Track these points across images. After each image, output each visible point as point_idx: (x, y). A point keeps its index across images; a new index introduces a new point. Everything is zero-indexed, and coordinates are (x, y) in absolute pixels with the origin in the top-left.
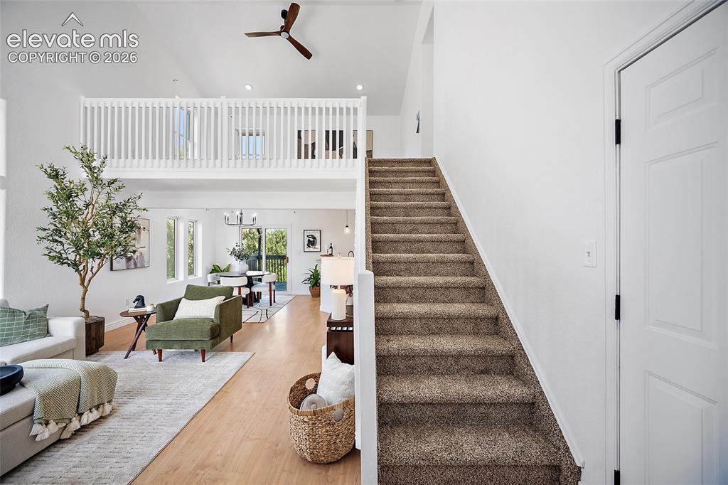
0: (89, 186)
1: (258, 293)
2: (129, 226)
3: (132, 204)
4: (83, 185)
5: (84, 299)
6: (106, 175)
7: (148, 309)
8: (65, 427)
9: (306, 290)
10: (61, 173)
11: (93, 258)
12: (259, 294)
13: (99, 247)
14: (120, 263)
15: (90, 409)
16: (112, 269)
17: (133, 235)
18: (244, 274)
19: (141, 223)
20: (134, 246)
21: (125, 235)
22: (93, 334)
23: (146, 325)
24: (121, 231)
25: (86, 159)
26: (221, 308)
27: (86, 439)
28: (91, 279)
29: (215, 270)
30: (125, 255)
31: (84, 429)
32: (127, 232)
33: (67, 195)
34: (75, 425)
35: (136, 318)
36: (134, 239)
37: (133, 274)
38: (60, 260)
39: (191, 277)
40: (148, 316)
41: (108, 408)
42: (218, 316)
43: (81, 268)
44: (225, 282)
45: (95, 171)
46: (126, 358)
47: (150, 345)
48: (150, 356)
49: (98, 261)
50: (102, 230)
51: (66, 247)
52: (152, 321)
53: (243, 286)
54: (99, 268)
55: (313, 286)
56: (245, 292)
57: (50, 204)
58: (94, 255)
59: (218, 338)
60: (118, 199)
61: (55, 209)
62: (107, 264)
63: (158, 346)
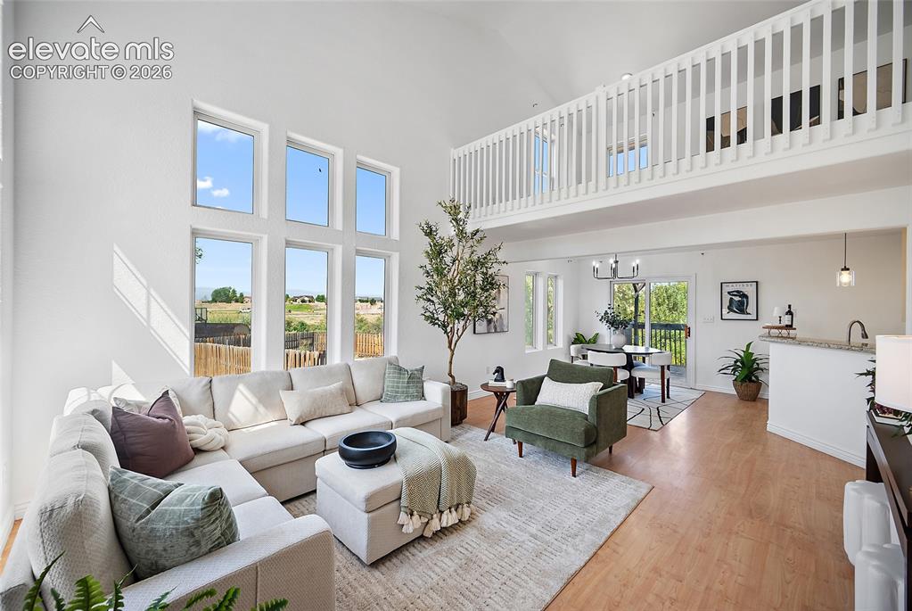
0: (456, 241)
1: (640, 379)
2: (490, 283)
3: (492, 257)
4: (452, 240)
5: (451, 363)
6: (469, 229)
7: (508, 384)
8: (428, 523)
9: (726, 385)
10: (434, 229)
11: (458, 319)
12: (642, 381)
13: (462, 307)
14: (482, 326)
15: (450, 508)
16: (474, 333)
17: (494, 292)
18: (619, 350)
19: (500, 280)
20: (494, 307)
21: (486, 294)
22: (458, 403)
23: (505, 404)
24: (482, 289)
25: (454, 211)
26: (598, 401)
27: (445, 547)
28: (457, 341)
29: (578, 339)
30: (486, 317)
31: (444, 532)
32: (487, 290)
33: (437, 252)
34: (435, 525)
35: (496, 393)
36: (494, 299)
37: (494, 338)
38: (432, 320)
39: (550, 348)
40: (508, 393)
41: (466, 512)
42: (594, 414)
43: (449, 329)
44: (595, 359)
45: (461, 223)
46: (486, 440)
47: (510, 432)
48: (509, 445)
49: (462, 323)
50: (465, 286)
51: (437, 306)
52: (512, 401)
53: (619, 367)
54: (464, 331)
55: (743, 381)
56: (622, 375)
57: (426, 262)
58: (459, 316)
59: (595, 447)
60: (481, 251)
61: (429, 267)
62: (470, 327)
63: (520, 437)
